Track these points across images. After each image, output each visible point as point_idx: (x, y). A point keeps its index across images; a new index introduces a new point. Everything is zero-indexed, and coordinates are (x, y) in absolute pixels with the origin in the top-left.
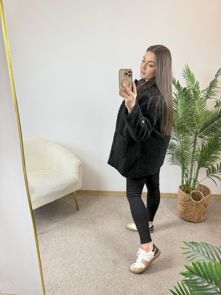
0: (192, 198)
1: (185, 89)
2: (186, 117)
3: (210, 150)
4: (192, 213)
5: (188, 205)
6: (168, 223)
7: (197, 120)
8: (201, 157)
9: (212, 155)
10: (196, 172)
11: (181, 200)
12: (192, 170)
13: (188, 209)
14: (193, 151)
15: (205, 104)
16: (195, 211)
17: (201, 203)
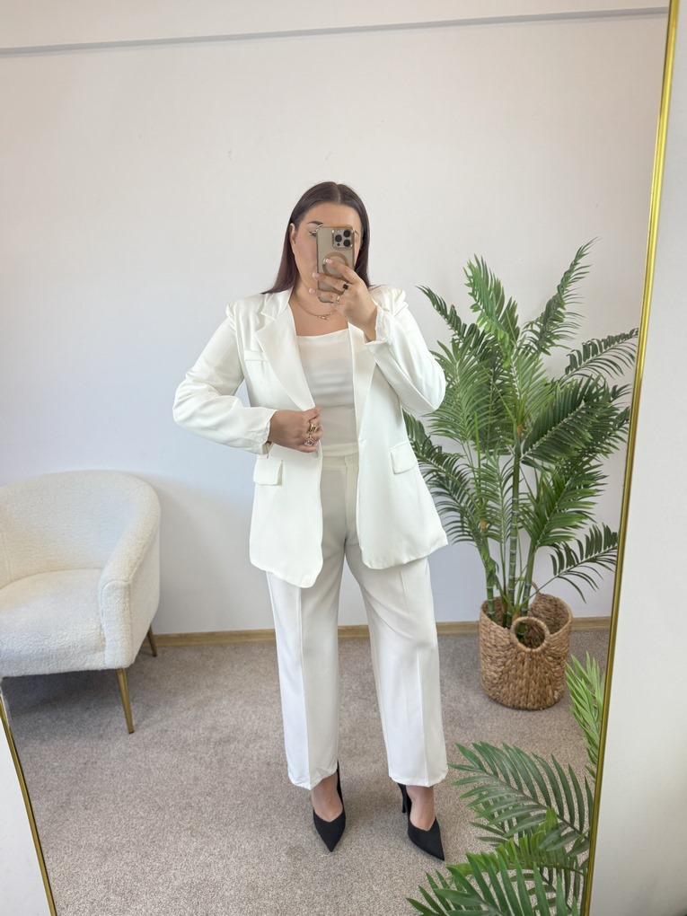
0: (520, 637)
1: (473, 328)
2: (487, 405)
3: (559, 496)
4: (522, 683)
5: (508, 660)
6: (453, 718)
7: (515, 411)
8: (536, 516)
9: (570, 510)
10: (525, 563)
11: (488, 644)
12: (513, 555)
13: (507, 672)
14: (513, 501)
15: (536, 364)
16: (528, 675)
17: (543, 651)
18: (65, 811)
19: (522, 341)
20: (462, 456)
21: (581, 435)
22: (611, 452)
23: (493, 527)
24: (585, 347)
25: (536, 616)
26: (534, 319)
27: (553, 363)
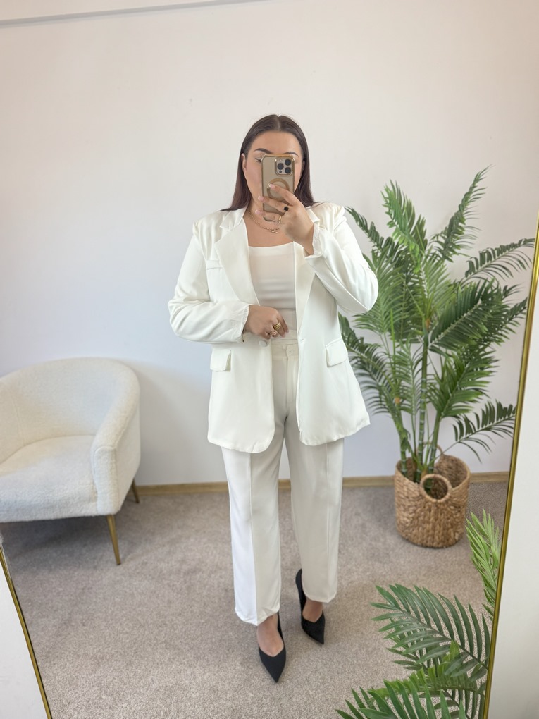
0: (427, 490)
1: (390, 241)
2: (400, 304)
3: (460, 376)
4: (429, 526)
5: (418, 508)
6: (374, 555)
7: (423, 307)
8: (441, 393)
9: (468, 388)
10: (432, 430)
11: (402, 496)
12: (422, 425)
13: (417, 518)
14: (422, 381)
15: (441, 269)
16: (434, 521)
17: (447, 502)
18: (67, 628)
19: (429, 250)
20: (380, 346)
21: (478, 327)
22: (503, 341)
23: (405, 402)
24: (482, 255)
25: (441, 473)
26: (439, 232)
27: (455, 268)
